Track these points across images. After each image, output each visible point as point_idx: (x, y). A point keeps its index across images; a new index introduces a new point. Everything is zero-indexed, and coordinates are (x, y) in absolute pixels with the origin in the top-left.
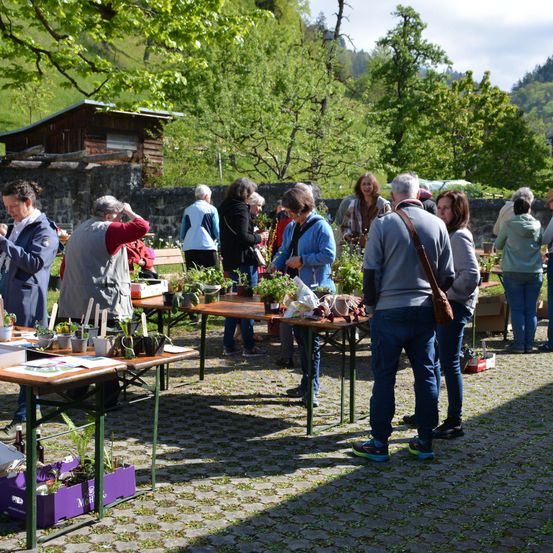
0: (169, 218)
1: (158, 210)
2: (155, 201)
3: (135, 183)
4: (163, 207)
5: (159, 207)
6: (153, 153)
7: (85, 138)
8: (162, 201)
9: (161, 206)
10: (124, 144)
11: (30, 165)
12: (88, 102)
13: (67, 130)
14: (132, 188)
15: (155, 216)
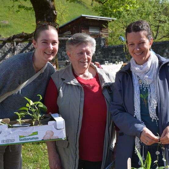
0: (117, 57)
1: (113, 54)
2: (111, 50)
3: (103, 44)
4: (115, 52)
5: (113, 53)
6: (105, 33)
7: (82, 29)
8: (114, 50)
9: (114, 52)
10: (95, 31)
11: (65, 39)
12: (83, 15)
13: (75, 26)
14: (102, 46)
15: (112, 56)
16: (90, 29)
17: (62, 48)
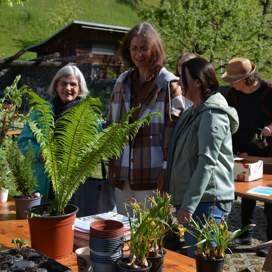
3: (95, 76)
7: (76, 47)
12: (76, 22)
13: (67, 42)
14: (92, 79)
15: (105, 100)
16: (93, 49)
17: (37, 81)
